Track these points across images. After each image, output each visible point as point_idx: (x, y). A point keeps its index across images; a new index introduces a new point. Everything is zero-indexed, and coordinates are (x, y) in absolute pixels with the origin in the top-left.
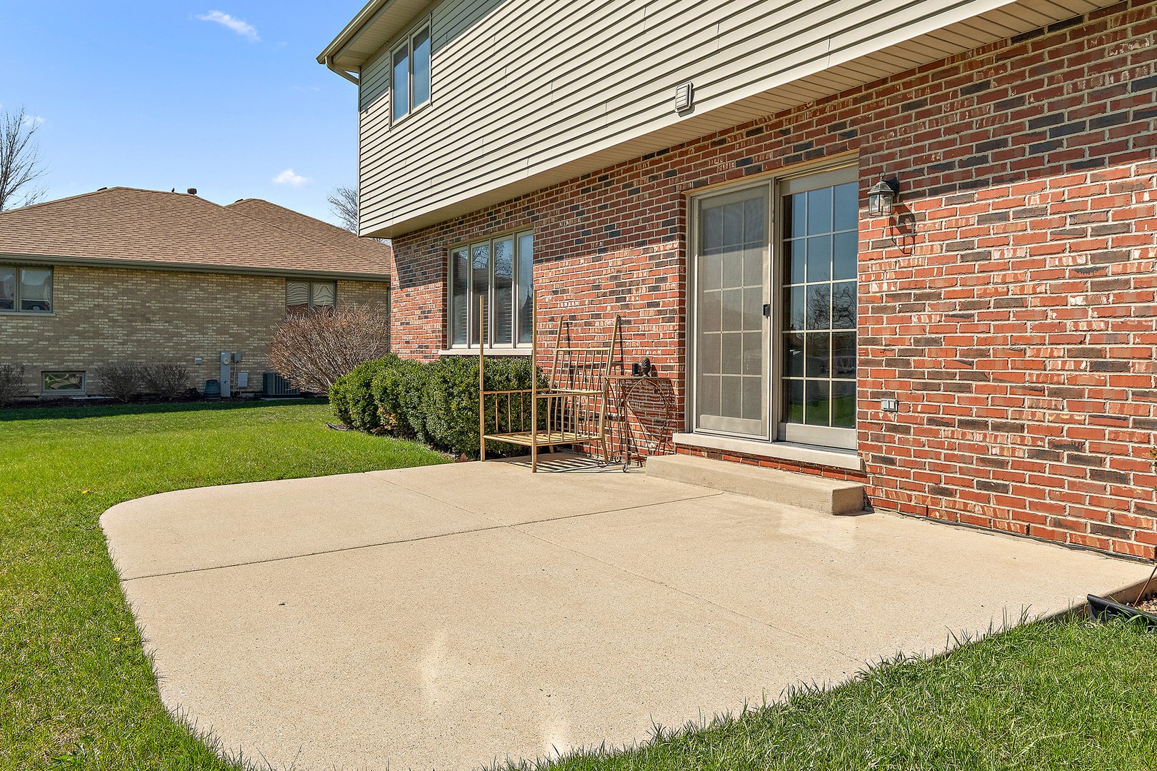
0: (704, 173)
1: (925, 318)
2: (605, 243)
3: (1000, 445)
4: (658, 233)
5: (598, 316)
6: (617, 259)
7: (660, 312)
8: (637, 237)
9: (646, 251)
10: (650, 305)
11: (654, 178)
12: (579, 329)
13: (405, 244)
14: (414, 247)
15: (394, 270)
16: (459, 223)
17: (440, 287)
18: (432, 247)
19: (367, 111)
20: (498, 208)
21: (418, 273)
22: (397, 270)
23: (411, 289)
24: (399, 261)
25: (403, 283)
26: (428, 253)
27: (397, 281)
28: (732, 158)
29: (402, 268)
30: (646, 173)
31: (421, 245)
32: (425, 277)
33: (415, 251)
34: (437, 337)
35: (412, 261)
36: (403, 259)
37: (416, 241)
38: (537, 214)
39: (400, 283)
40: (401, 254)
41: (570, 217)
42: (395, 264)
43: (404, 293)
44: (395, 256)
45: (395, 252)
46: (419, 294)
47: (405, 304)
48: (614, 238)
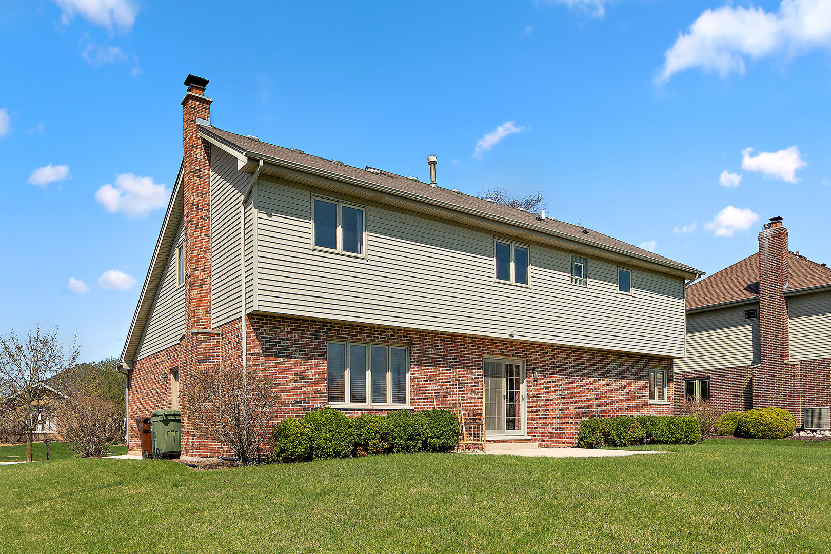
0: (491, 351)
1: (540, 402)
2: (452, 365)
3: (551, 429)
4: (475, 366)
5: (450, 394)
6: (458, 373)
7: (476, 395)
8: (467, 366)
9: (470, 372)
10: (472, 392)
11: (473, 346)
12: (440, 398)
13: (271, 324)
14: (285, 329)
15: (252, 340)
16: (346, 328)
17: (323, 363)
18: (313, 335)
19: (270, 215)
20: (383, 330)
21: (294, 349)
22: (259, 341)
23: (282, 359)
24: (261, 334)
25: (268, 353)
26: (308, 338)
27: (258, 349)
28: (498, 349)
29: (266, 341)
30: (470, 343)
31: (296, 330)
32: (304, 354)
33: (287, 332)
34: (321, 396)
35: (284, 339)
36: (268, 334)
37: (289, 326)
38: (414, 342)
39: (263, 352)
40: (265, 330)
41: (434, 349)
42: (253, 336)
43: (271, 361)
44: (254, 329)
45: (252, 326)
46: (294, 364)
47: (272, 369)
48: (456, 364)
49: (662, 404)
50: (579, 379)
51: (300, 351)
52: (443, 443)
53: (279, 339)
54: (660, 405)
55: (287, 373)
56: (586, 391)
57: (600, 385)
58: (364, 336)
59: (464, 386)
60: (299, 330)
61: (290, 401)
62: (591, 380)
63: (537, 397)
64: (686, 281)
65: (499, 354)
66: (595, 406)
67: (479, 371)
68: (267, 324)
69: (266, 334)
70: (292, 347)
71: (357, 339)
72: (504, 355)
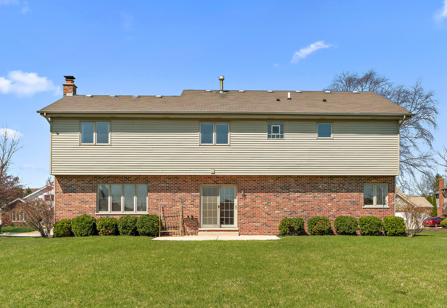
0: (206, 182)
1: (248, 209)
2: (177, 191)
4: (193, 191)
5: (174, 206)
6: (180, 195)
8: (187, 191)
9: (190, 194)
11: (192, 180)
12: (168, 208)
13: (67, 179)
14: (74, 180)
15: (57, 186)
16: (107, 177)
17: (94, 195)
18: (89, 182)
19: (58, 134)
20: (130, 177)
21: (78, 189)
22: (61, 186)
23: (72, 194)
24: (62, 183)
25: (65, 192)
26: (86, 183)
27: (61, 190)
28: (213, 180)
29: (64, 186)
30: (190, 179)
31: (80, 180)
32: (84, 190)
33: (75, 182)
34: (93, 209)
35: (74, 185)
36: (66, 183)
37: (76, 179)
38: (150, 181)
39: (63, 191)
40: (64, 182)
41: (164, 183)
42: (58, 185)
43: (67, 195)
44: (58, 182)
45: (58, 180)
46: (79, 196)
47: (67, 198)
48: (180, 190)
49: (379, 208)
50: (285, 195)
51: (82, 189)
52: (143, 231)
53: (71, 185)
54: (377, 208)
55: (75, 199)
56: (292, 201)
57: (307, 197)
58: (119, 181)
59: (185, 201)
60: (82, 180)
61: (76, 211)
62: (297, 194)
63: (246, 206)
64: (400, 122)
65: (212, 184)
66: (301, 210)
67: (197, 193)
68: (65, 179)
69: (64, 183)
70: (77, 188)
71: (114, 182)
72: (216, 184)
